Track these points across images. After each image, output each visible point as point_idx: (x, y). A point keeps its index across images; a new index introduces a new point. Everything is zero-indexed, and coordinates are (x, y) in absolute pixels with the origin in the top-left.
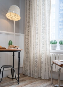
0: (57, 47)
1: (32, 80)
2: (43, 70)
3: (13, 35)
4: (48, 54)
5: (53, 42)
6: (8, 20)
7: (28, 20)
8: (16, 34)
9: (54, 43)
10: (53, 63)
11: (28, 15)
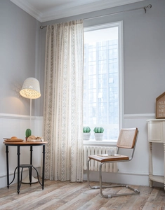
0: (91, 137)
1: (60, 184)
2: (73, 169)
3: (29, 119)
4: (80, 147)
5: (85, 130)
6: (21, 97)
7: (49, 97)
8: (33, 117)
9: (87, 131)
10: (90, 158)
11: (49, 91)
